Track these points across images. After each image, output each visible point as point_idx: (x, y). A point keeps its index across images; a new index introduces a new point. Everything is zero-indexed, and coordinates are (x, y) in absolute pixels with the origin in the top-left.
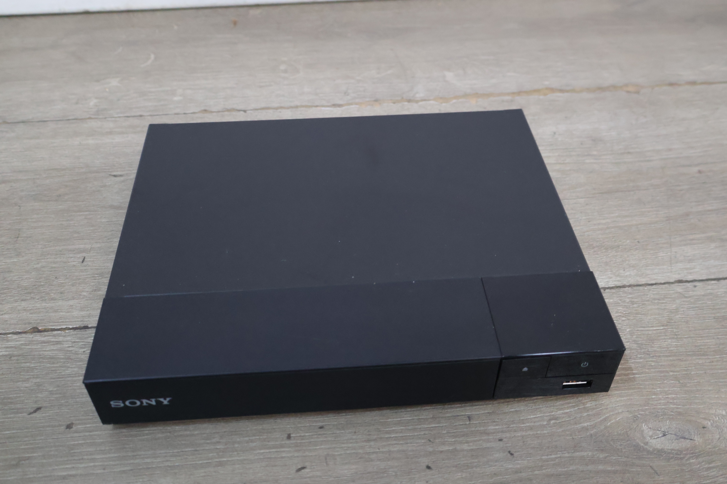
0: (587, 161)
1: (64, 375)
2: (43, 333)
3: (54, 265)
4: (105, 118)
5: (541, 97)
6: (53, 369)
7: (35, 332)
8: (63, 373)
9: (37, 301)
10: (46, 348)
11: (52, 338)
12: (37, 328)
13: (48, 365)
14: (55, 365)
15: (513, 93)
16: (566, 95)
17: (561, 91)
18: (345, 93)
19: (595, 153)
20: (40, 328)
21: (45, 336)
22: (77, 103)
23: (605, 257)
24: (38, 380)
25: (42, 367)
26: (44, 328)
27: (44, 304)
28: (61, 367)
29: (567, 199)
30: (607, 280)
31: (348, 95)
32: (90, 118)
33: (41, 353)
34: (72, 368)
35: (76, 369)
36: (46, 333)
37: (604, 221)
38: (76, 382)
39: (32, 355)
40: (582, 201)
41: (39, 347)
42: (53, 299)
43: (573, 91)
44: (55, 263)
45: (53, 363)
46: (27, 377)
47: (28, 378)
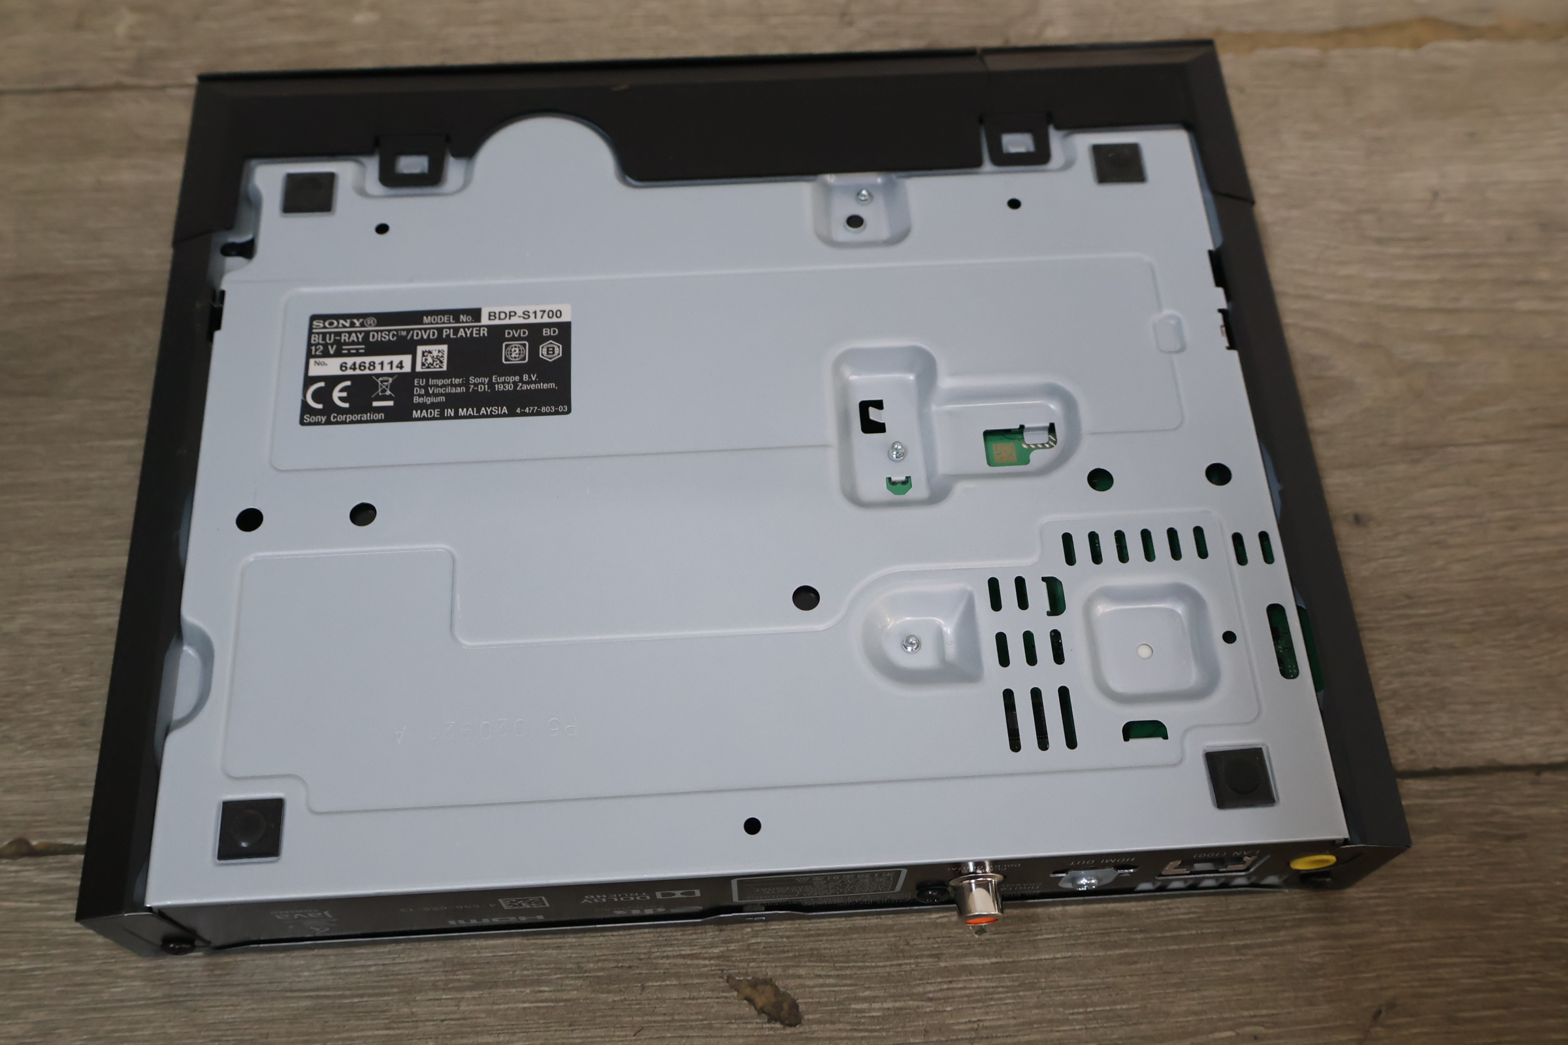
0: (1522, 305)
1: (107, 1001)
2: (42, 860)
3: (56, 626)
4: (163, 88)
5: (1406, 53)
6: (78, 979)
7: (23, 855)
8: (105, 996)
9: (20, 748)
10: (55, 909)
11: (66, 878)
12: (27, 843)
13: (65, 967)
14: (82, 968)
15: (1325, 35)
16: (1478, 45)
17: (1466, 32)
18: (843, 15)
19: (1544, 275)
20: (34, 843)
21: (50, 870)
22: (79, 26)
23: (1546, 657)
24: (41, 1016)
25: (48, 972)
26: (44, 840)
27: (40, 762)
28: (98, 973)
29: (1455, 445)
30: (1548, 739)
31: (850, 24)
32: (120, 87)
33: (44, 924)
34: (126, 977)
35: (137, 983)
36: (51, 860)
37: (1552, 530)
38: (141, 1026)
39: (18, 932)
40: (1496, 450)
41: (35, 905)
42: (62, 744)
43: (1496, 32)
44: (57, 616)
45: (78, 961)
46: (13, 1004)
47: (15, 1008)
